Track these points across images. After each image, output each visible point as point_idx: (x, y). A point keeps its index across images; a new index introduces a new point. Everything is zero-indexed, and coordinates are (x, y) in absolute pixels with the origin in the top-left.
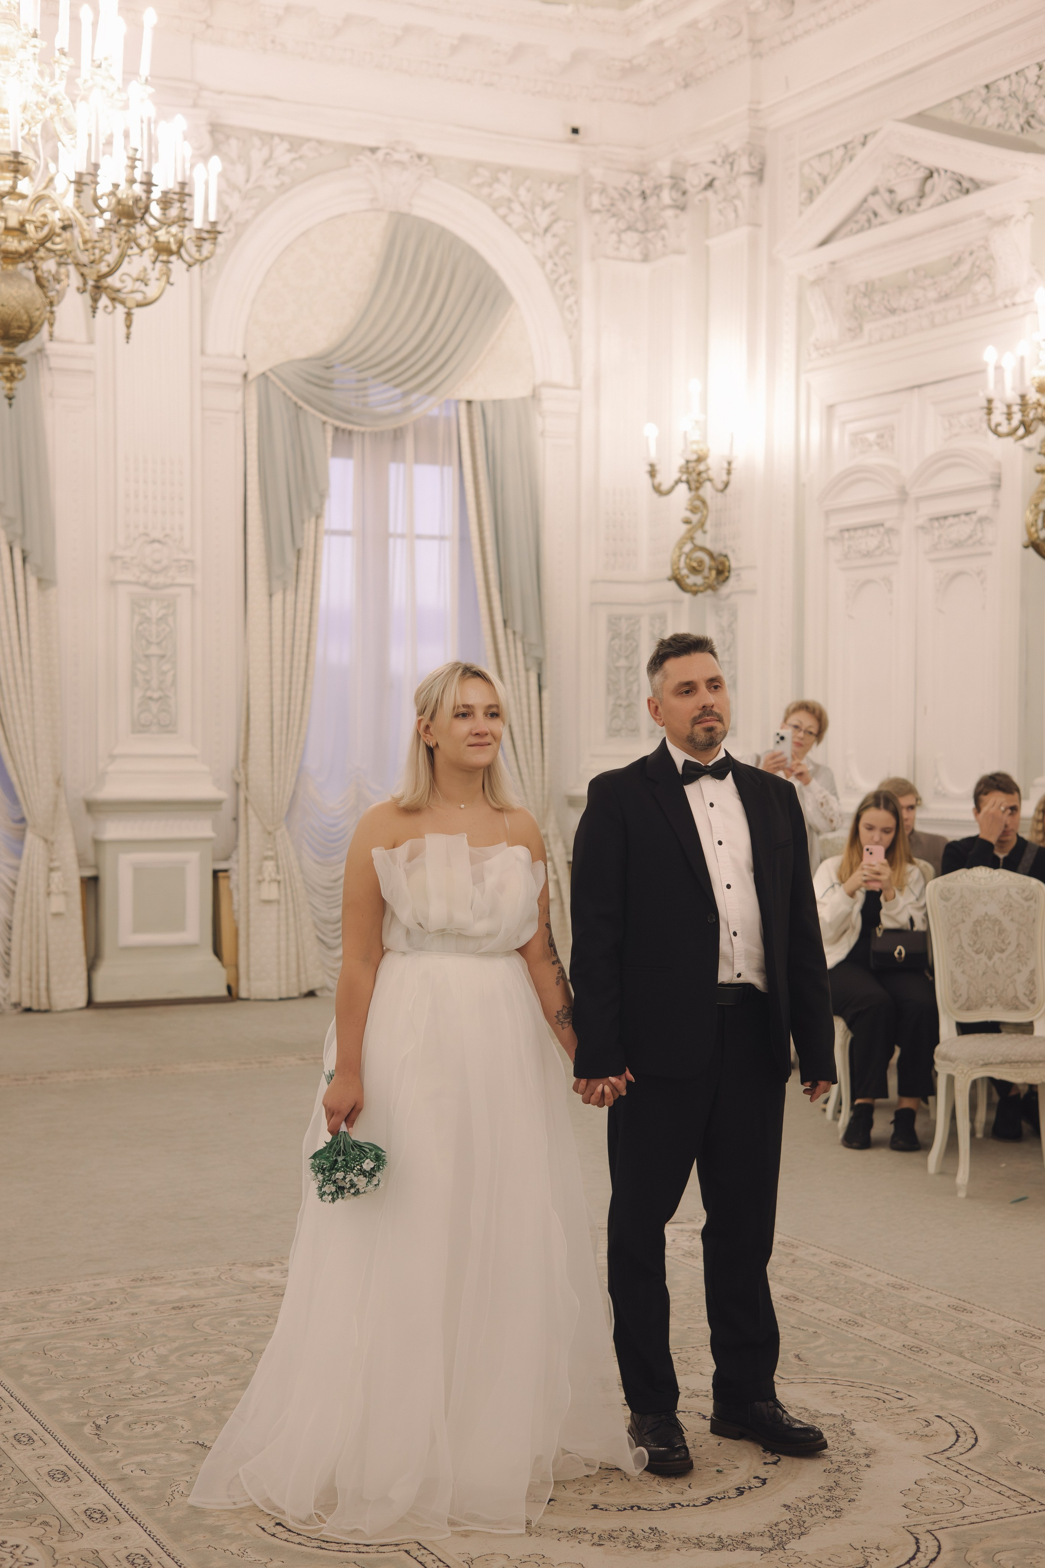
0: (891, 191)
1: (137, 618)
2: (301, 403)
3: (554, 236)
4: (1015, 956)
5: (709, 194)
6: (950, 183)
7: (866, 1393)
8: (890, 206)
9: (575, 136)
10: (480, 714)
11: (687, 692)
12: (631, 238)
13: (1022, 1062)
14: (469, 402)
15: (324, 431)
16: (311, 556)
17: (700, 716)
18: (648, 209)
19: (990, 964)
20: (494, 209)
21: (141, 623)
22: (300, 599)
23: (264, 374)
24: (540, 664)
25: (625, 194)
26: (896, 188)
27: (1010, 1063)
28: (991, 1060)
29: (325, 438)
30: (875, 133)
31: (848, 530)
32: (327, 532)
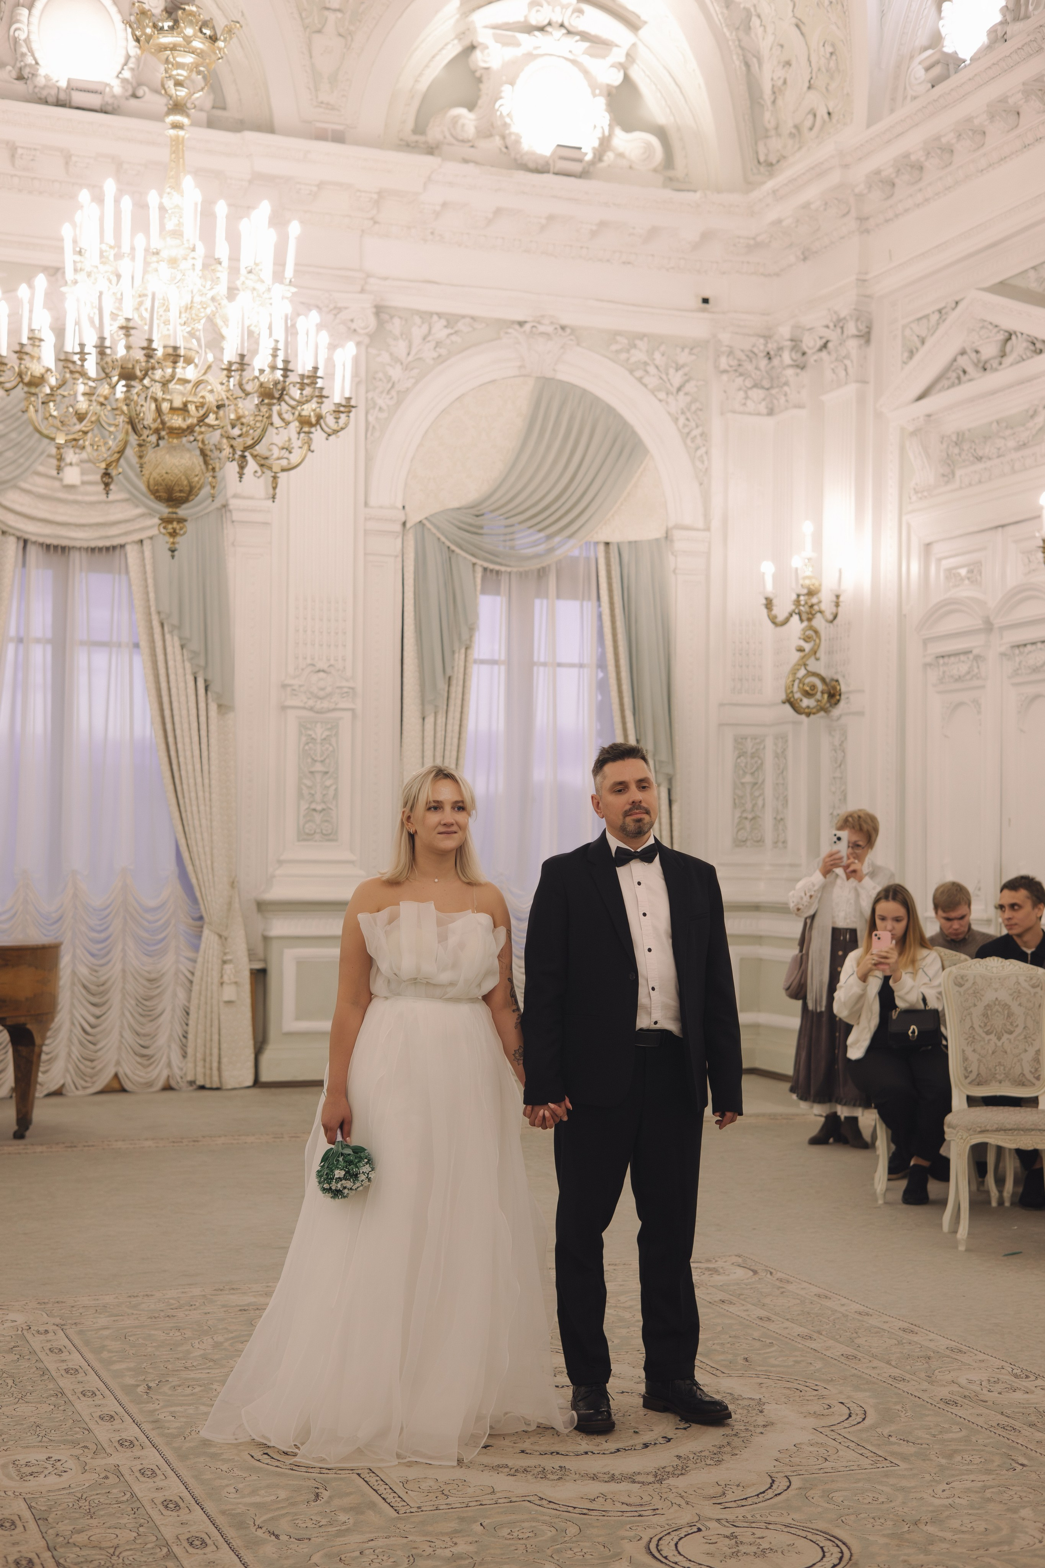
0: (977, 352)
1: (304, 739)
2: (453, 547)
3: (686, 394)
4: (1022, 1037)
5: (824, 354)
6: (1025, 344)
7: (789, 1385)
8: (976, 365)
9: (705, 305)
10: (448, 808)
11: (620, 791)
12: (757, 394)
13: (1015, 1130)
14: (607, 544)
15: (474, 571)
16: (460, 684)
17: (630, 810)
18: (773, 367)
19: (999, 1044)
20: (631, 372)
21: (307, 744)
22: (450, 721)
23: (420, 522)
24: (670, 780)
25: (751, 355)
26: (980, 349)
27: (1005, 1130)
28: (988, 1128)
29: (474, 577)
30: (962, 299)
31: (943, 657)
32: (475, 661)
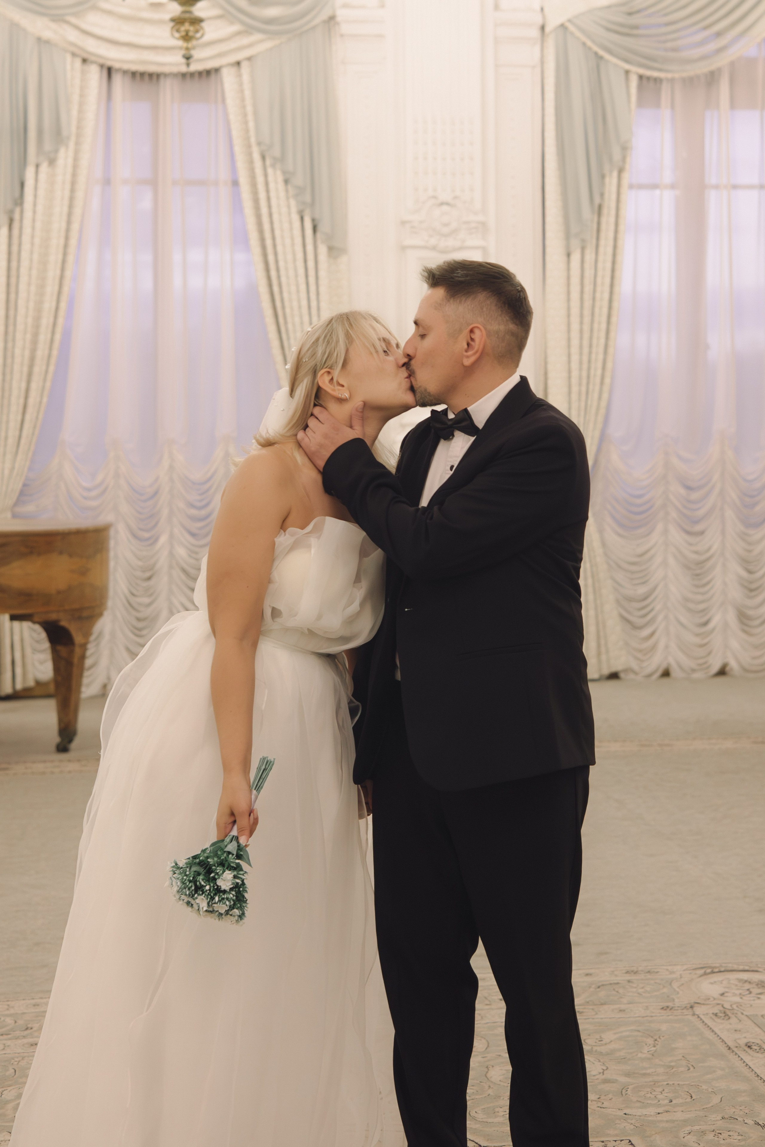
2: (601, 53)
15: (628, 80)
16: (613, 212)
22: (601, 258)
23: (562, 26)
29: (628, 87)
32: (631, 187)
